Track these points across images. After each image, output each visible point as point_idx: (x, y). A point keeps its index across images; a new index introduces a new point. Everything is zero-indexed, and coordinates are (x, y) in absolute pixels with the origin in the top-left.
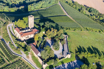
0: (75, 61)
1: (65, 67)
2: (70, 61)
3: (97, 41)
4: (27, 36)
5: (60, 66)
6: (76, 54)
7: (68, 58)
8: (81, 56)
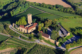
0: (74, 36)
1: (70, 41)
2: (71, 37)
3: (77, 23)
4: (31, 29)
5: (66, 41)
6: (72, 32)
7: (69, 35)
8: (76, 33)
